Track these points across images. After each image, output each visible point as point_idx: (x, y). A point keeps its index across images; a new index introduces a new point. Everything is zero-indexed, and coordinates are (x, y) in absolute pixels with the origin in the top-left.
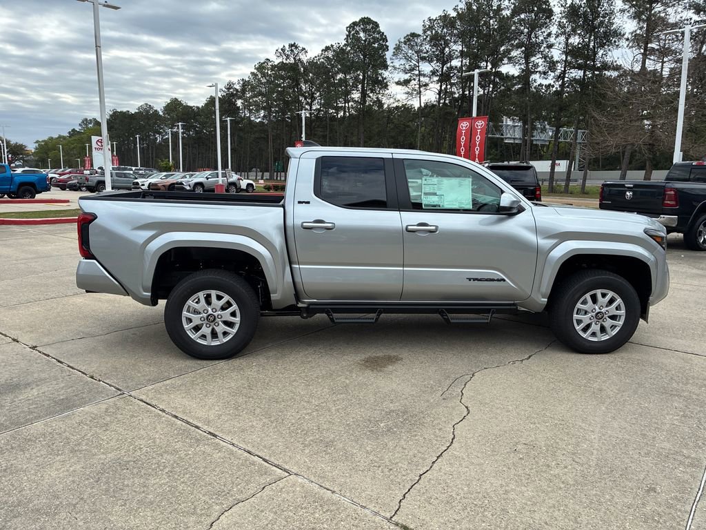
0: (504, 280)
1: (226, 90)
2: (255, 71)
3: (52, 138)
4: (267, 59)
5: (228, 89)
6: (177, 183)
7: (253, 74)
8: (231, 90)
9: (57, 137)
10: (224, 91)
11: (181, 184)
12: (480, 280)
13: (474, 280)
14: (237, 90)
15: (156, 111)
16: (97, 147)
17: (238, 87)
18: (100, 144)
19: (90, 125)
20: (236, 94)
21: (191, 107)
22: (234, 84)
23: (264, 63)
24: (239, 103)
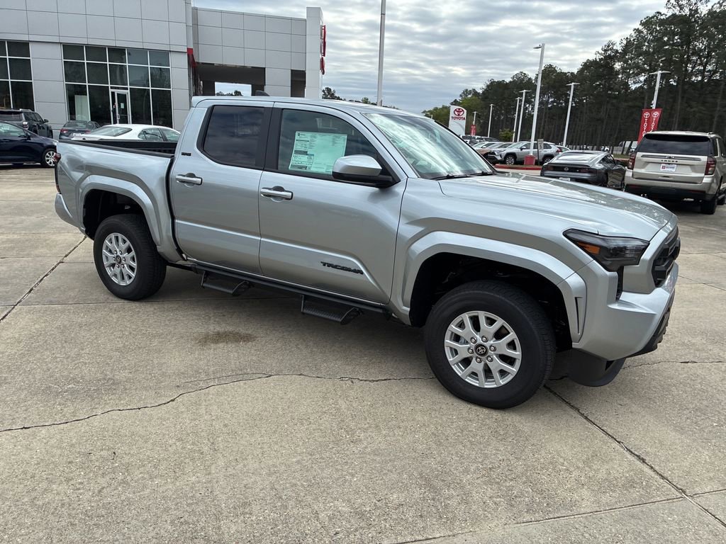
0: (362, 273)
1: (603, 52)
2: (641, 28)
3: (437, 108)
4: (658, 13)
5: (605, 51)
6: (490, 153)
7: (637, 30)
8: (609, 52)
9: (441, 107)
10: (601, 54)
11: (493, 153)
12: (335, 267)
13: (329, 265)
14: (617, 51)
15: (530, 79)
16: (454, 116)
17: (619, 48)
18: (456, 113)
19: (469, 96)
20: (615, 56)
21: (566, 74)
22: (613, 44)
23: (653, 17)
24: (618, 66)
